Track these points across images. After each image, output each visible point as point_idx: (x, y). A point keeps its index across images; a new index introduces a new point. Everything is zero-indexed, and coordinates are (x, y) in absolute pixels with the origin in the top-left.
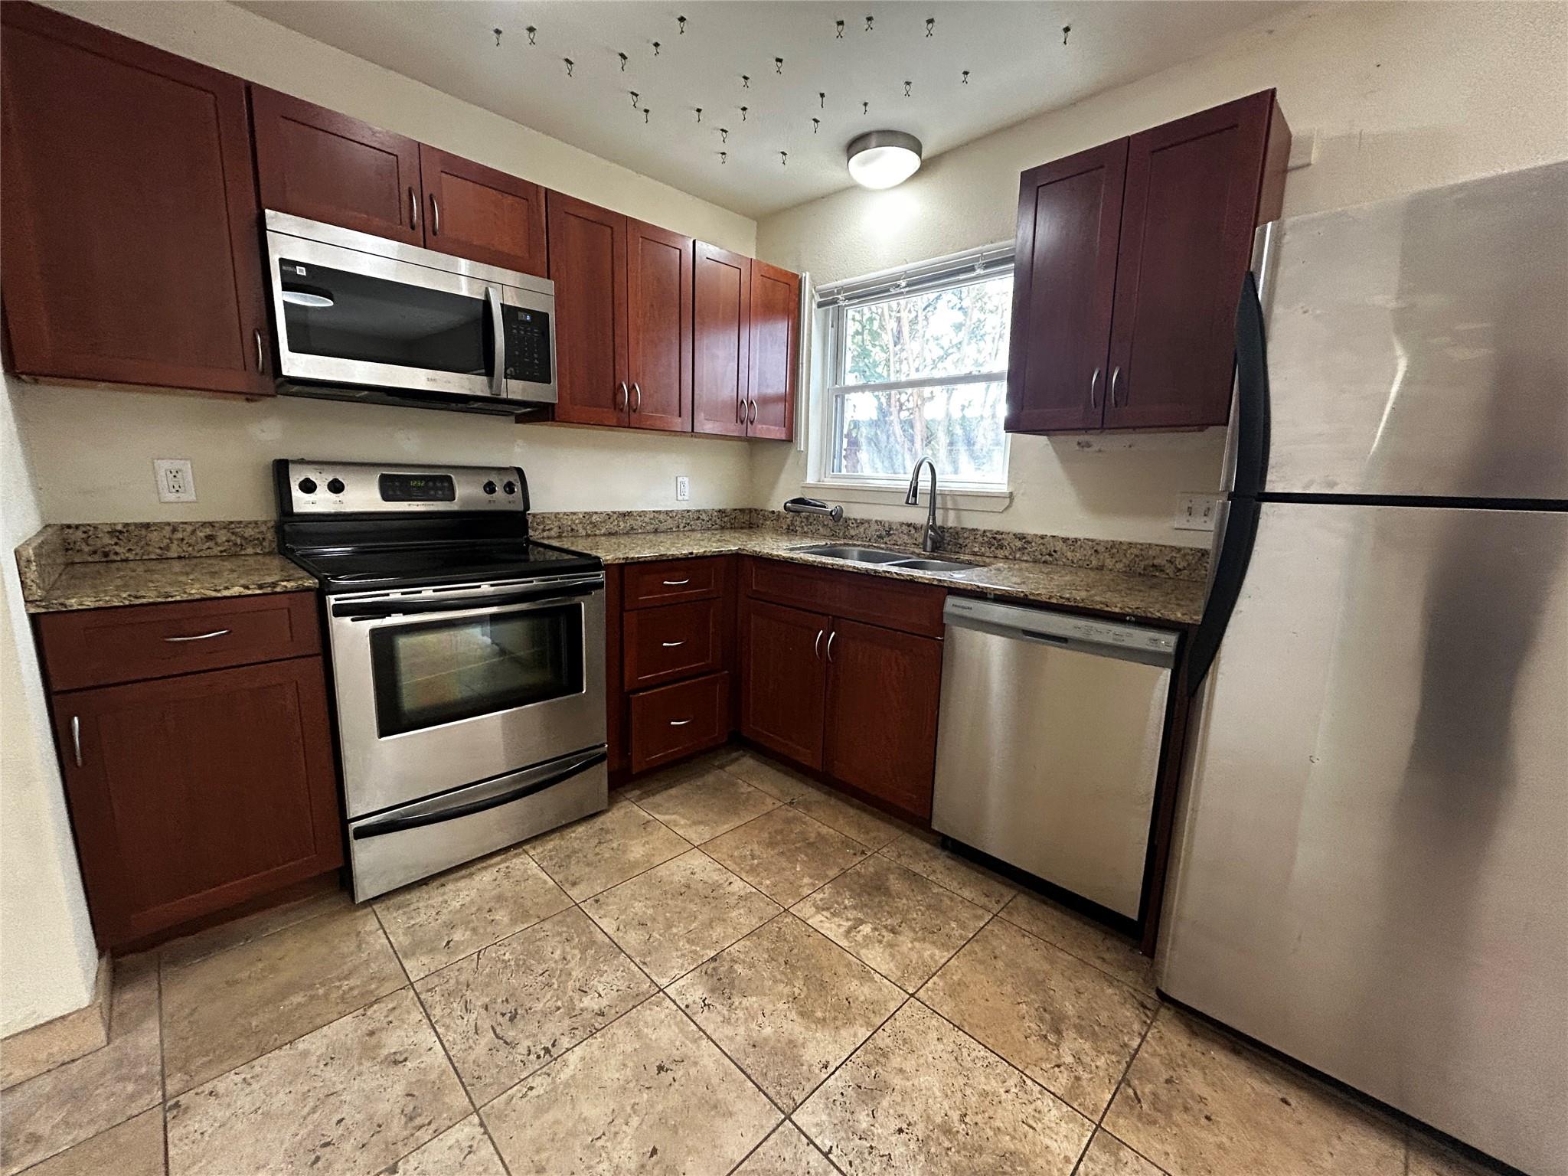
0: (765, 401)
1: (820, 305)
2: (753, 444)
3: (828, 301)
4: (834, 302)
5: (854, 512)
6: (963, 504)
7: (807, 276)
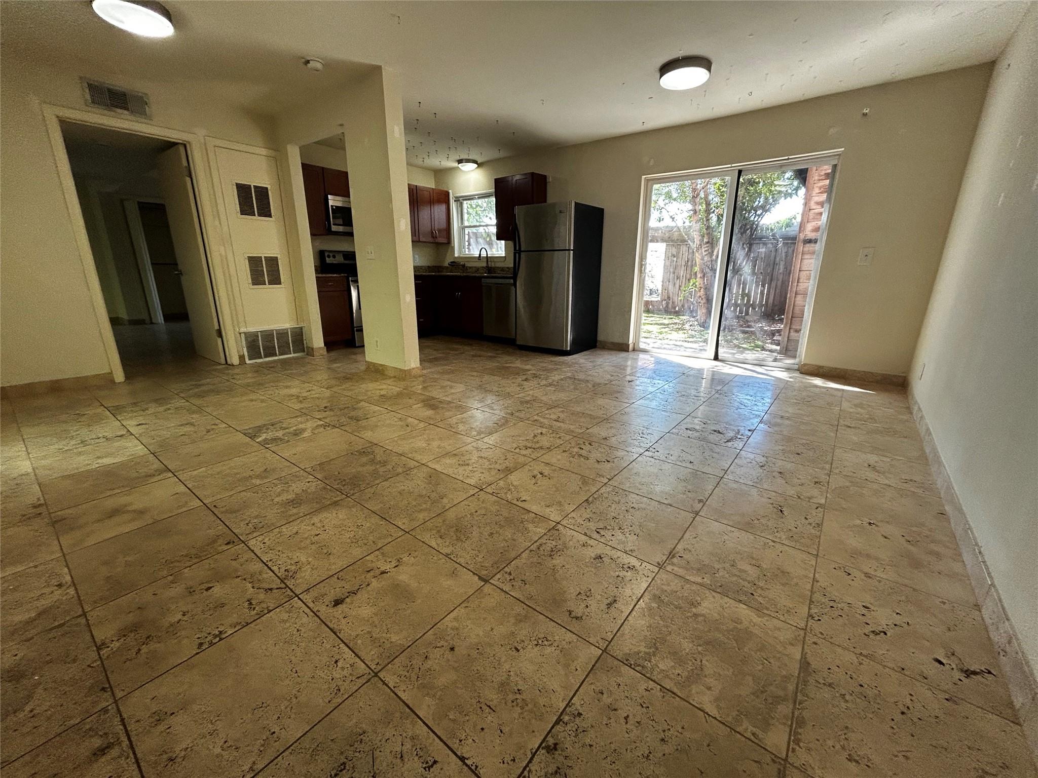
0: (440, 231)
1: (455, 201)
2: (438, 244)
3: (457, 200)
4: (459, 200)
5: (468, 265)
6: (495, 260)
7: (450, 191)
